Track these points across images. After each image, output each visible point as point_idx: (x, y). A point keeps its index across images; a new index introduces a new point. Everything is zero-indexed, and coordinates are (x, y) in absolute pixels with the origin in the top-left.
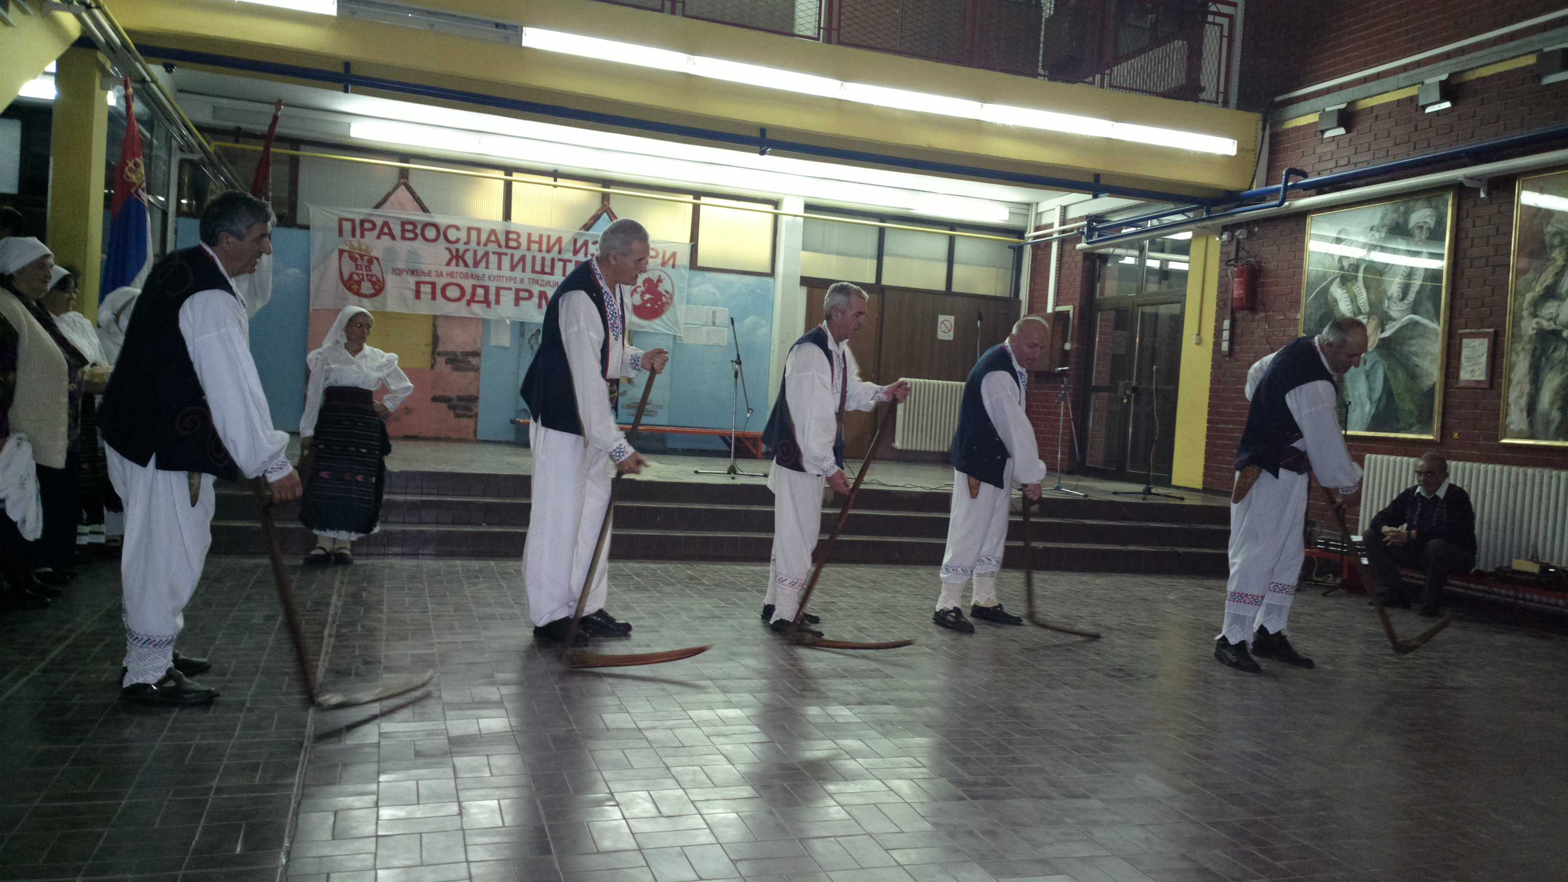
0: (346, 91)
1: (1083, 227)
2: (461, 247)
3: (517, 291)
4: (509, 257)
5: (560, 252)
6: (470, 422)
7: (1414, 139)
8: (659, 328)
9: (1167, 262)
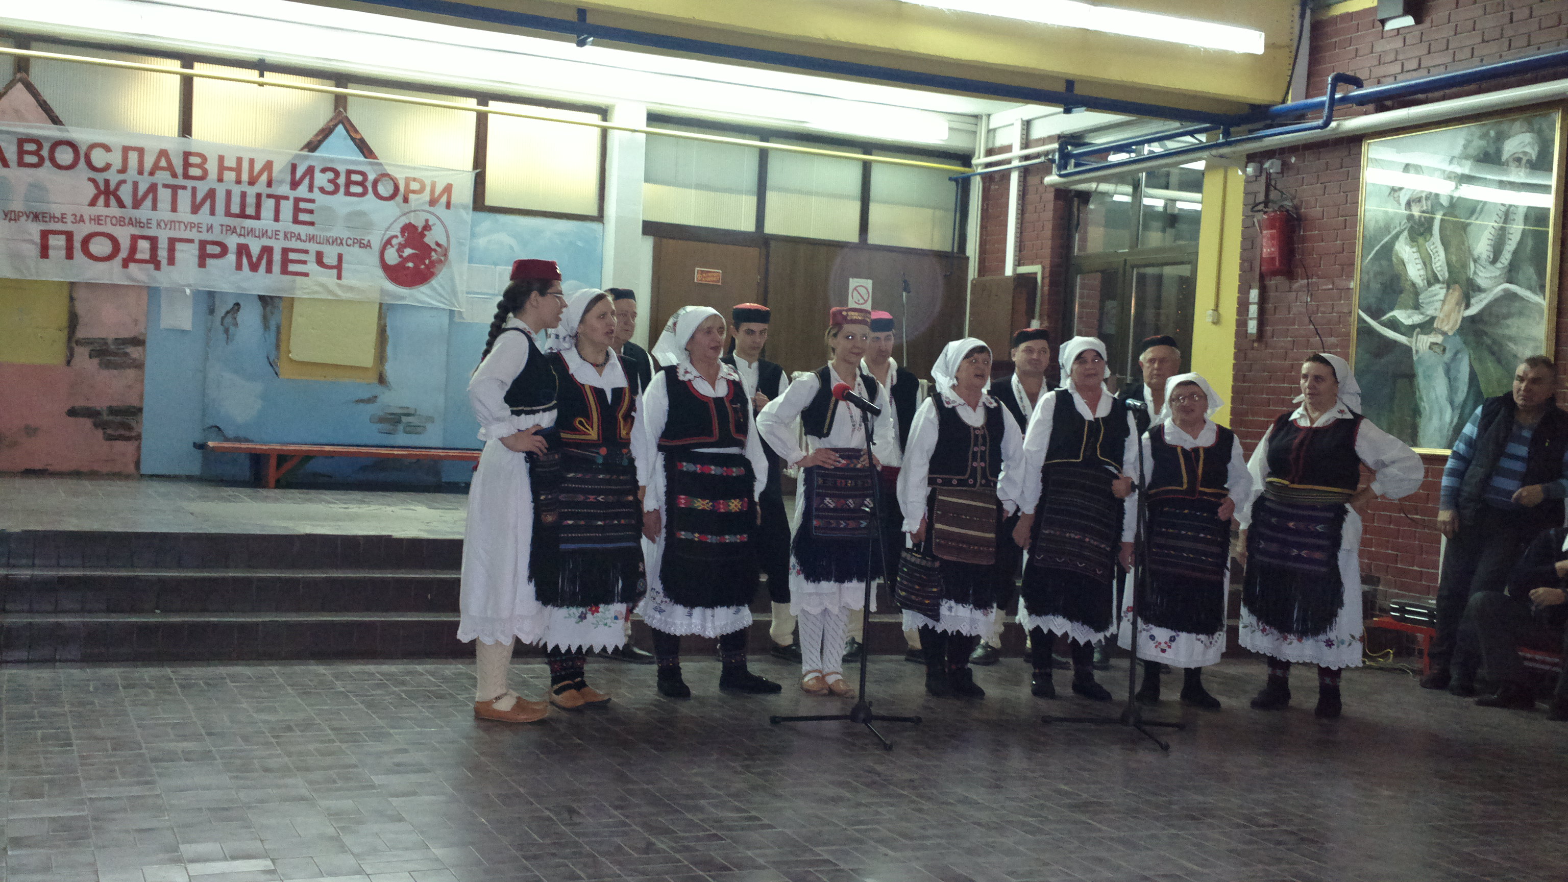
1: (1053, 151)
2: (113, 177)
3: (203, 244)
4: (189, 191)
5: (269, 184)
6: (128, 448)
7: (1509, 33)
8: (427, 299)
9: (1174, 201)
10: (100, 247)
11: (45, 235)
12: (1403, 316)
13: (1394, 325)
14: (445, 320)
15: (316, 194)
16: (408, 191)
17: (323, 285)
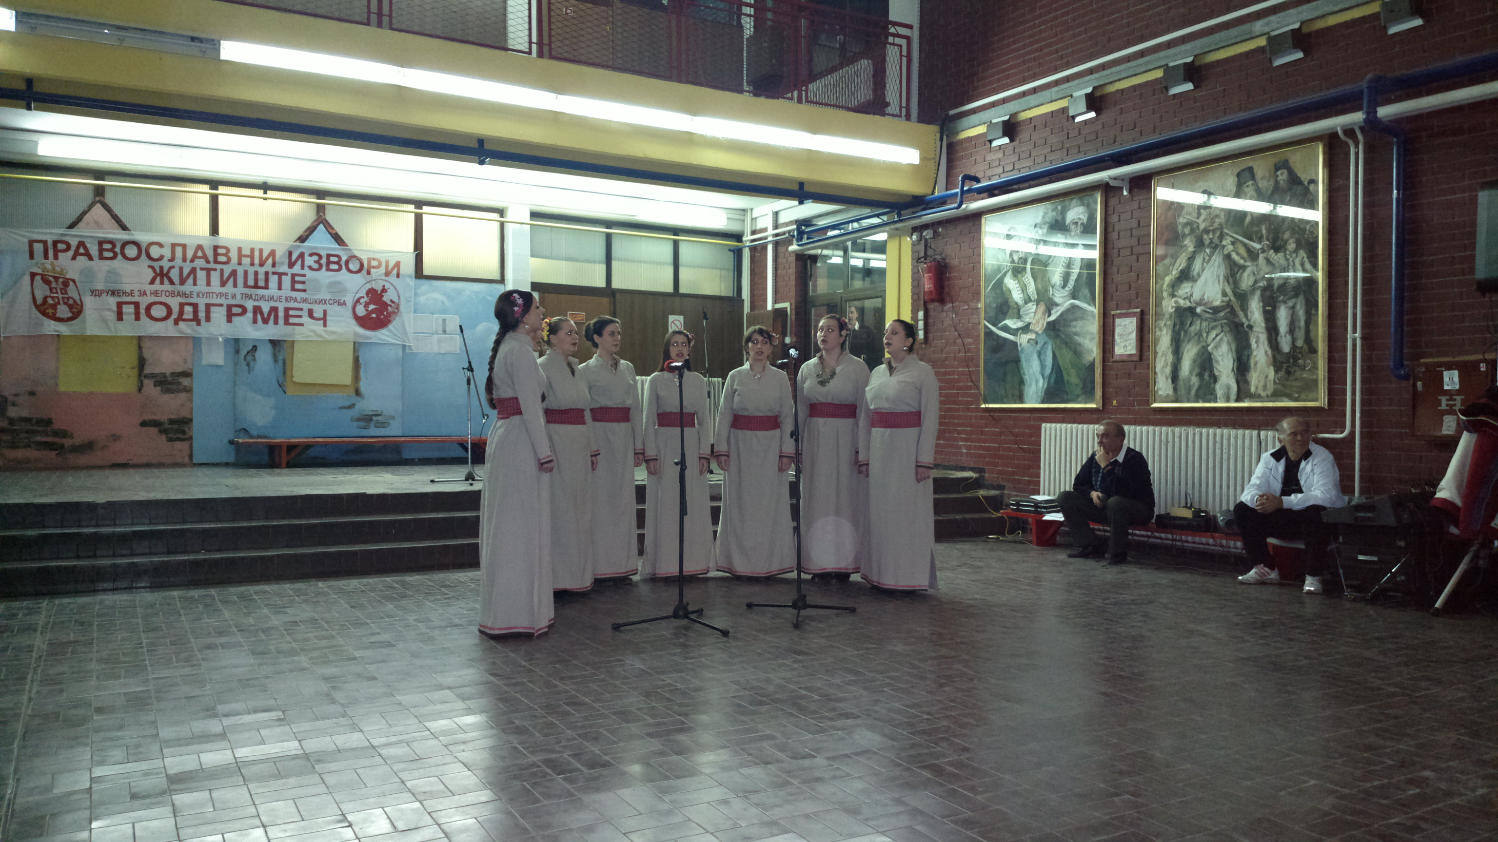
0: (29, 108)
1: (793, 230)
2: (165, 264)
3: (229, 307)
4: (218, 272)
5: (274, 265)
6: (184, 446)
7: (1067, 145)
8: (386, 338)
9: (869, 260)
10: (158, 312)
11: (120, 305)
12: (1011, 323)
13: (1006, 329)
14: (400, 352)
15: (306, 271)
16: (370, 266)
17: (314, 331)
